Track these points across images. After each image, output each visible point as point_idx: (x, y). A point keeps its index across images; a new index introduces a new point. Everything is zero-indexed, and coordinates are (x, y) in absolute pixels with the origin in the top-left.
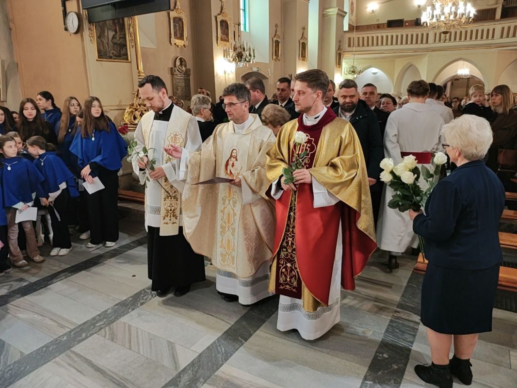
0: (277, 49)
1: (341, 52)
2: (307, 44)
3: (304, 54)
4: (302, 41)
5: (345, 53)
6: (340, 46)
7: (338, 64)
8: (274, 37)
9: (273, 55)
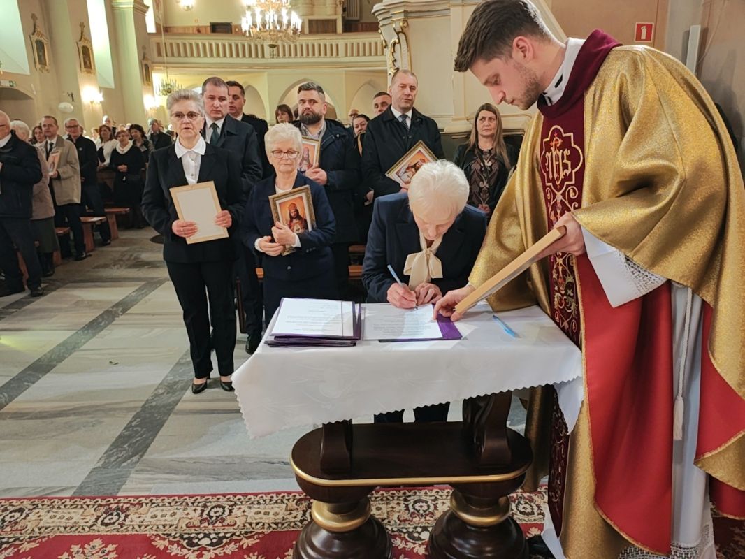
0: (41, 54)
1: (149, 63)
2: (92, 49)
3: (88, 63)
4: (81, 44)
5: (154, 65)
6: (144, 54)
7: (147, 80)
8: (33, 34)
9: (35, 63)
